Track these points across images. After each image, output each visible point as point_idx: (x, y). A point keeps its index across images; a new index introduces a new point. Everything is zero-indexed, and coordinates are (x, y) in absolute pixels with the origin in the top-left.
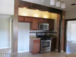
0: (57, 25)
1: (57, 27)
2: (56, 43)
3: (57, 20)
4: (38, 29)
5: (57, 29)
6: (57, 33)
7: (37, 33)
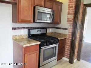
0: (69, 14)
1: (68, 19)
2: (65, 47)
3: (69, 5)
4: (32, 21)
5: (68, 21)
6: (66, 29)
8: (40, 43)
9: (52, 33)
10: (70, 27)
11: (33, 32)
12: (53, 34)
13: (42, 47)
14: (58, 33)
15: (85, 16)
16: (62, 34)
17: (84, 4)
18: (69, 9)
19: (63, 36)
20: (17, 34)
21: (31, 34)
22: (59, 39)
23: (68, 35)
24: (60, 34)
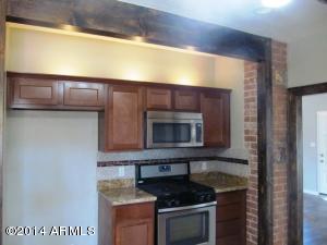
0: (247, 120)
1: (247, 132)
2: (245, 216)
3: (246, 94)
5: (247, 139)
6: (245, 162)
7: (139, 165)
8: (155, 199)
9: (209, 174)
10: (253, 156)
11: (147, 172)
12: (212, 177)
13: (160, 211)
14: (225, 175)
15: (295, 122)
16: (237, 177)
17: (289, 89)
18: (247, 107)
19: (238, 184)
20: (109, 178)
21: (143, 176)
22: (217, 191)
23: (252, 178)
24: (231, 176)
